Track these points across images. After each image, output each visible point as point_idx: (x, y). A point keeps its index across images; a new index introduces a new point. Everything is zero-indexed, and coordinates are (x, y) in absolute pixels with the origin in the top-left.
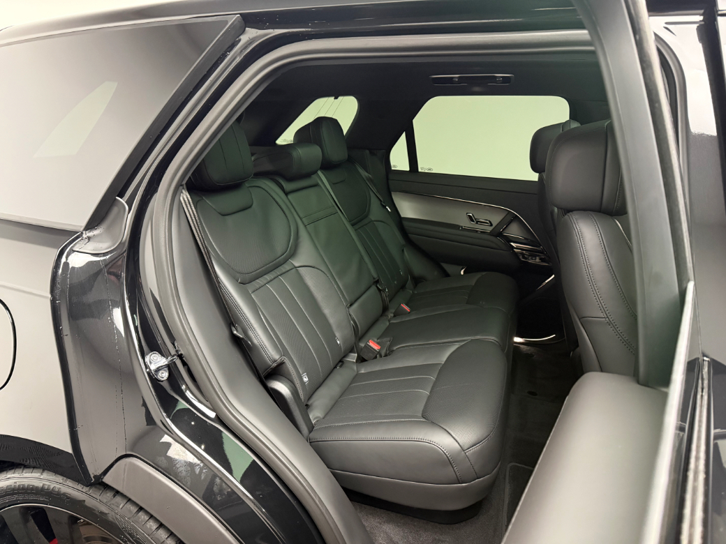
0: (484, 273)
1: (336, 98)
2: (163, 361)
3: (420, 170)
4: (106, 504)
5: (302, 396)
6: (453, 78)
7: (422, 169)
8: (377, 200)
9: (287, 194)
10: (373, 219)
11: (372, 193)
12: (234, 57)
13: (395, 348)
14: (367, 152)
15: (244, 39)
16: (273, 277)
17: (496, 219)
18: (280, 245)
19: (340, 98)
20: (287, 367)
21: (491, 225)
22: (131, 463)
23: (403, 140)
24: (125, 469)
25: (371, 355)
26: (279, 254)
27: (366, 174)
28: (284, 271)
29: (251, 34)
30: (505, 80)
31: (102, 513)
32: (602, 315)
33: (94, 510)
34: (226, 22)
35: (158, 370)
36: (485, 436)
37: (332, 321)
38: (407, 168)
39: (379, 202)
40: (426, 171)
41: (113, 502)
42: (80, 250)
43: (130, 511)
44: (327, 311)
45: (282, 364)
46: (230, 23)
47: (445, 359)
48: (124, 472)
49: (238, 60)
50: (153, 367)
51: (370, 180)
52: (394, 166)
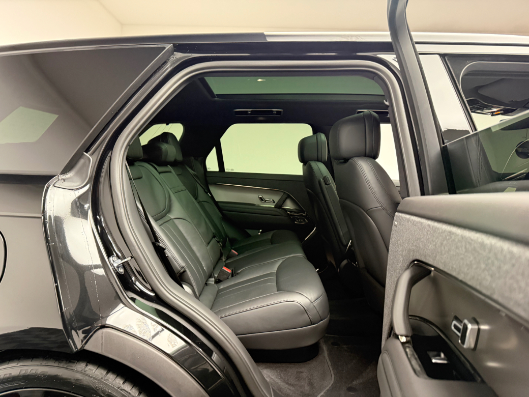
0: (275, 231)
1: (167, 124)
2: (120, 262)
3: (226, 171)
4: (81, 372)
5: (197, 293)
6: (247, 111)
7: (227, 169)
8: (201, 188)
9: (160, 173)
10: (201, 200)
11: (198, 185)
12: (168, 68)
13: (239, 271)
14: (193, 158)
15: (172, 59)
16: (162, 223)
17: (277, 199)
18: (162, 205)
19: (170, 125)
20: (187, 274)
21: (274, 202)
22: (106, 332)
23: (214, 151)
24: (102, 337)
25: (226, 276)
26: (162, 209)
27: (193, 172)
28: (166, 220)
29: (179, 55)
30: (278, 113)
31: (77, 380)
32: (379, 205)
33: (70, 379)
34: (165, 48)
35: (118, 267)
36: (320, 295)
37: (198, 254)
38: (217, 170)
39: (203, 190)
40: (230, 171)
41: (87, 369)
42: (60, 186)
43: (101, 374)
44: (194, 248)
45: (185, 271)
46: (166, 49)
47: (276, 269)
48: (102, 339)
49: (169, 70)
50: (115, 265)
51: (195, 175)
52: (209, 169)
